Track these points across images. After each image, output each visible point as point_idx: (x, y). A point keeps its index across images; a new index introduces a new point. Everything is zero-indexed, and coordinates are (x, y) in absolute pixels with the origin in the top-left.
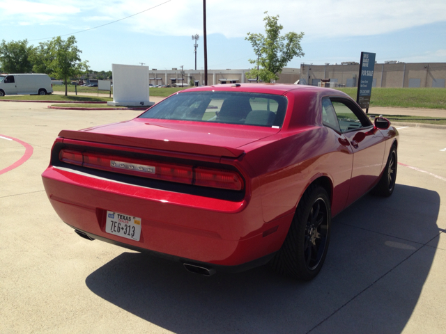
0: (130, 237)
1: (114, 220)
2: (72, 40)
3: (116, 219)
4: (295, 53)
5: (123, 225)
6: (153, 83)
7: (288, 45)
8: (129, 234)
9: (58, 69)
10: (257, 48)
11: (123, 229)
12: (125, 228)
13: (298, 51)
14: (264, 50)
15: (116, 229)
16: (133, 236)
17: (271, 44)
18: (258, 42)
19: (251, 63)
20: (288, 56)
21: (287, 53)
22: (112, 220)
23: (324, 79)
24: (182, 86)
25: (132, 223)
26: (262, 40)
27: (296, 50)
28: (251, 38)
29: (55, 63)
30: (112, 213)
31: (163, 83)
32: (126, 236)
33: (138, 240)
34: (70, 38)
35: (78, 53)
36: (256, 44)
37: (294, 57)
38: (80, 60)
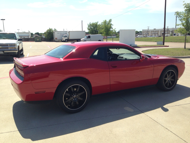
2: (110, 21)
6: (153, 35)
9: (104, 32)
18: (181, 16)
24: (167, 36)
26: (183, 15)
29: (103, 30)
31: (158, 35)
34: (110, 20)
35: (112, 26)
38: (112, 28)
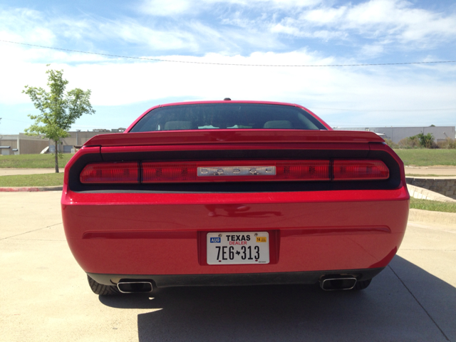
0: (253, 262)
1: (221, 245)
3: (224, 242)
4: (84, 110)
5: (237, 248)
7: (76, 101)
8: (250, 258)
10: (37, 103)
11: (238, 253)
12: (242, 251)
13: (88, 108)
14: (48, 105)
15: (227, 256)
16: (257, 259)
17: (56, 100)
18: (38, 96)
19: (32, 118)
20: (77, 113)
21: (74, 109)
22: (218, 245)
23: (76, 145)
25: (253, 242)
26: (44, 94)
27: (85, 106)
28: (30, 92)
30: (215, 235)
32: (247, 262)
33: (268, 262)
36: (36, 98)
37: (83, 114)
